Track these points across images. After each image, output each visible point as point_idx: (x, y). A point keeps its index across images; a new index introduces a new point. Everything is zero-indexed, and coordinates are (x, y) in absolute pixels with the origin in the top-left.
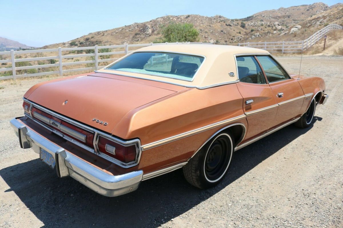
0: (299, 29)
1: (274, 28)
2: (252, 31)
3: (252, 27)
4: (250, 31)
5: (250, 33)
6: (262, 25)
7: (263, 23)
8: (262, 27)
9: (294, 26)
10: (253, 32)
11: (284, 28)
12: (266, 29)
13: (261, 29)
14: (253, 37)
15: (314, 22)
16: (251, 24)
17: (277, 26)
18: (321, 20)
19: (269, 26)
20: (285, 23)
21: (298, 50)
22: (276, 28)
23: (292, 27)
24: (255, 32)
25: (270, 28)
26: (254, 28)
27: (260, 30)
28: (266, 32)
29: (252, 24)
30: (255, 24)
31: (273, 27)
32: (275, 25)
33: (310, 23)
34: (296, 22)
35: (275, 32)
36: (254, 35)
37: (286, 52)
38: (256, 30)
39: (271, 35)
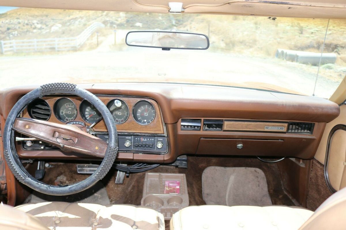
0: (60, 28)
1: (33, 26)
2: (8, 29)
3: (7, 25)
4: (6, 29)
5: (6, 31)
6: (19, 23)
7: (20, 21)
8: (19, 25)
9: (54, 25)
10: (10, 31)
11: (44, 26)
12: (24, 28)
13: (19, 28)
14: (11, 36)
15: (73, 21)
16: (5, 21)
17: (36, 25)
18: (79, 20)
19: (27, 24)
20: (44, 22)
21: (72, 47)
22: (35, 26)
23: (52, 26)
24: (12, 30)
25: (29, 27)
26: (10, 26)
27: (17, 28)
28: (25, 30)
29: (7, 21)
30: (10, 22)
31: (31, 25)
32: (33, 24)
33: (69, 22)
34: (55, 21)
35: (35, 31)
36: (12, 34)
37: (60, 50)
38: (13, 28)
39: (31, 34)
